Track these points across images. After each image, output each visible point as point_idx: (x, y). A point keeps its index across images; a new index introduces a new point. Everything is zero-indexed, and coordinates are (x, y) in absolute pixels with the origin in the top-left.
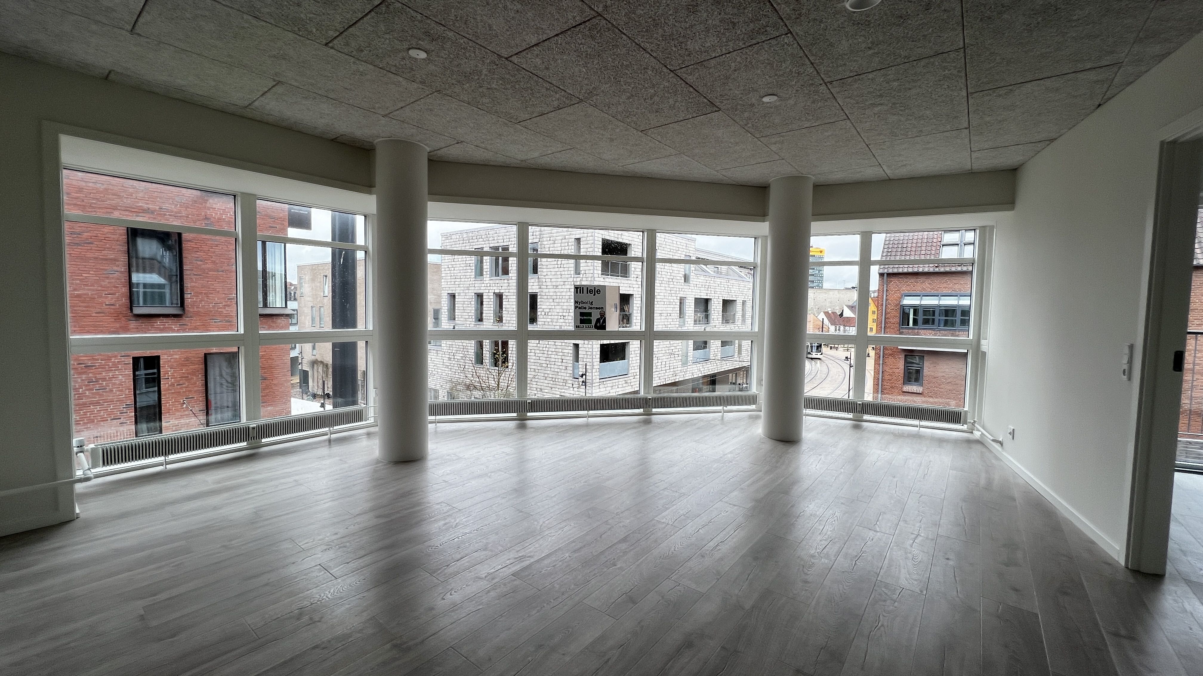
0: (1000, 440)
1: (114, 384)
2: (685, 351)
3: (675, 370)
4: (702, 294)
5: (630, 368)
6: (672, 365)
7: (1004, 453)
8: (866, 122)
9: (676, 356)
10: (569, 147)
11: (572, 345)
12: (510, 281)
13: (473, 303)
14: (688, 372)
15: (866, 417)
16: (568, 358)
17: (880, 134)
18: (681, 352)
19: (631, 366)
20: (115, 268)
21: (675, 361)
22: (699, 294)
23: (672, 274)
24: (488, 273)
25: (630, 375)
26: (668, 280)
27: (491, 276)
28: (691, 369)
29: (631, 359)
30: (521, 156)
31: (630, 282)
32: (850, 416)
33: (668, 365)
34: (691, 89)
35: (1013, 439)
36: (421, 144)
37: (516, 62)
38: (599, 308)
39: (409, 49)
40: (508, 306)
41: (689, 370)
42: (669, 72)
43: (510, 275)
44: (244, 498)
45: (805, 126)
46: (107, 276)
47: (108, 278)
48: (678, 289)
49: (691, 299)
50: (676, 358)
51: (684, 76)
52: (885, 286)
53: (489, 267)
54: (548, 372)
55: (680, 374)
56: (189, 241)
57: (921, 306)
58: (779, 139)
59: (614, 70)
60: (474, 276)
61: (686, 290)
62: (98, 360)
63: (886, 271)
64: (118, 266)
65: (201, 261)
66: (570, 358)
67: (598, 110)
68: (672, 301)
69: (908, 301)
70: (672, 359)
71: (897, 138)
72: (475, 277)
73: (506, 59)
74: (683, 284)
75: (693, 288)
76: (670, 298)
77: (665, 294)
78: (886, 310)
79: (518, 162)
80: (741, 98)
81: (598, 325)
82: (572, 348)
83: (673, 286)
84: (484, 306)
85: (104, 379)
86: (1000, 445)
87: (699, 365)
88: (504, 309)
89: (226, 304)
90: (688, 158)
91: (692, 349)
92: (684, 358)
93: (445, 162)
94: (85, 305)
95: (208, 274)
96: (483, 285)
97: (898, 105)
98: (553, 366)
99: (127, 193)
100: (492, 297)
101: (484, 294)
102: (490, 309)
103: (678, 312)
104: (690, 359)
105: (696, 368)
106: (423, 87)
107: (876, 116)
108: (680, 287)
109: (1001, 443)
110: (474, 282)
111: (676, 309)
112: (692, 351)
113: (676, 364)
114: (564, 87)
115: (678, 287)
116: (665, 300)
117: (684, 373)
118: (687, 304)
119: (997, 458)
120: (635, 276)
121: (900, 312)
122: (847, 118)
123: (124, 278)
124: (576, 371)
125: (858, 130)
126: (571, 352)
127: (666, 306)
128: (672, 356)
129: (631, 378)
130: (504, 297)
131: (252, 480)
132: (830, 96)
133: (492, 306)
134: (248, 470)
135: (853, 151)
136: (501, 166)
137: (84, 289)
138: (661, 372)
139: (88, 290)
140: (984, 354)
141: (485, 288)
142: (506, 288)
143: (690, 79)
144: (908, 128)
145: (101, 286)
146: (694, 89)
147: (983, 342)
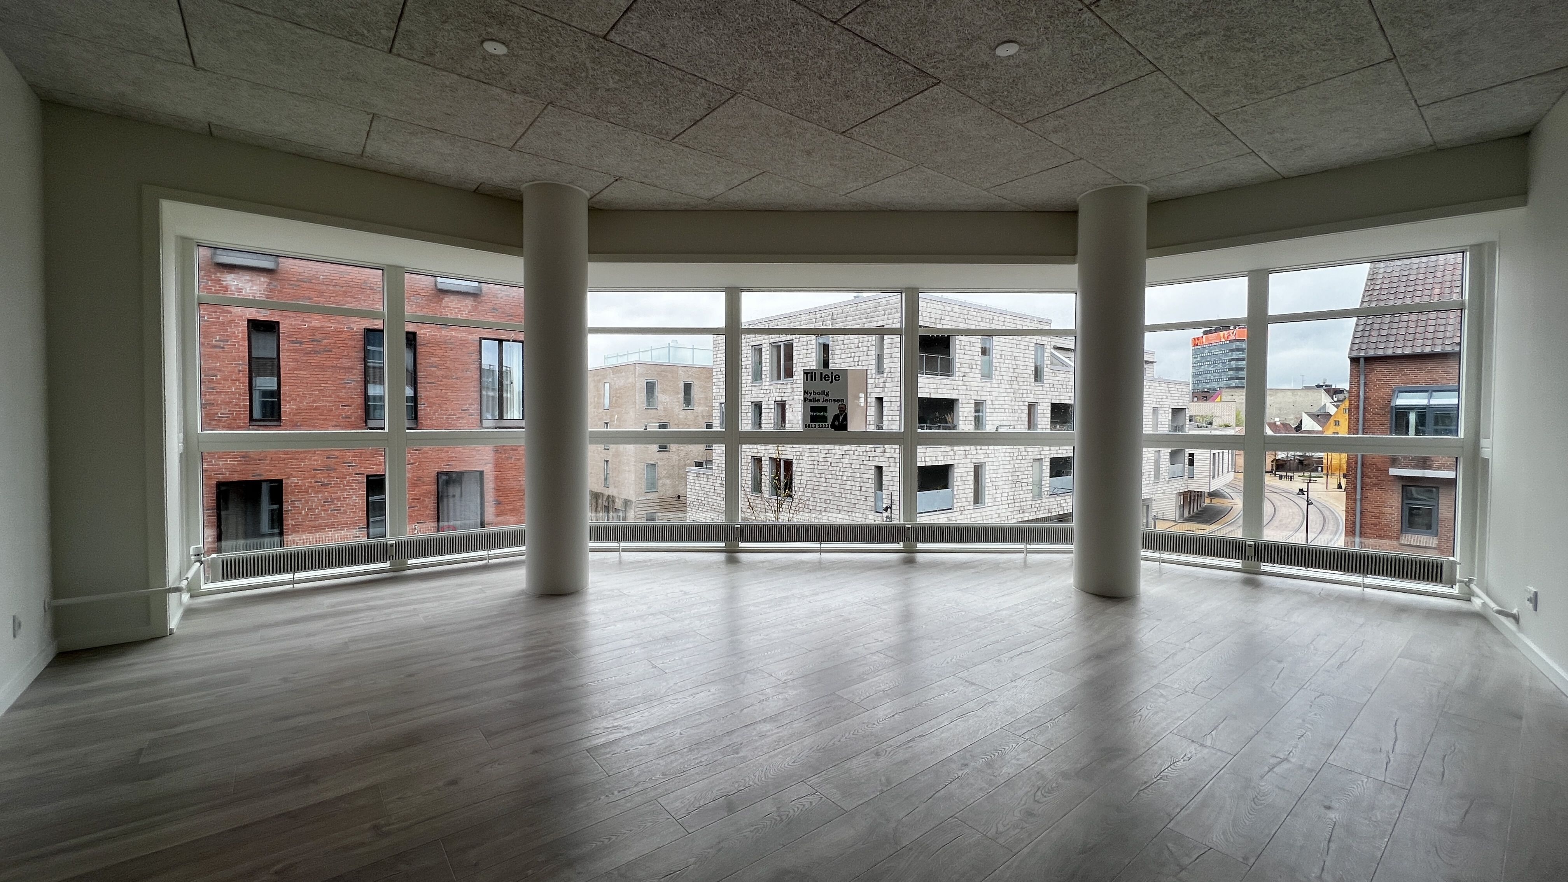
0: (1515, 611)
1: (348, 505)
2: (1037, 479)
3: (1022, 504)
4: (1062, 398)
5: (955, 501)
6: (1017, 497)
7: (1520, 635)
8: (1192, 72)
9: (1023, 484)
10: (757, 172)
11: (873, 468)
12: (794, 386)
13: (750, 414)
14: (1042, 508)
15: (1266, 567)
16: (868, 485)
17: (1227, 93)
18: (1031, 480)
19: (957, 497)
20: (351, 377)
21: (1022, 492)
22: (1058, 397)
23: (1017, 371)
24: (768, 376)
25: (955, 510)
26: (1010, 378)
27: (772, 380)
28: (1047, 504)
29: (956, 488)
30: (706, 194)
31: (953, 382)
32: (1237, 564)
33: (1012, 498)
34: (879, 51)
35: (1536, 609)
36: (574, 187)
37: (618, 40)
38: (838, 401)
39: (482, 42)
40: (792, 418)
41: (1043, 505)
42: (831, 25)
43: (795, 377)
44: (350, 624)
45: (1090, 93)
46: (344, 385)
47: (345, 388)
48: (1025, 392)
49: (1045, 404)
50: (1024, 488)
51: (857, 28)
52: (1362, 377)
53: (768, 368)
54: (843, 504)
55: (1030, 510)
56: (424, 345)
57: (1429, 407)
58: (1057, 122)
59: (753, 34)
60: (750, 381)
61: (1037, 392)
62: (333, 477)
63: (1362, 354)
64: (354, 375)
65: (435, 367)
66: (871, 486)
67: (765, 106)
68: (1016, 407)
69: (1403, 400)
70: (1018, 489)
71: (1263, 96)
72: (752, 383)
73: (604, 38)
74: (1033, 384)
75: (1048, 389)
76: (1013, 403)
77: (1006, 399)
78: (1364, 415)
79: (705, 202)
80: (961, 55)
81: (837, 423)
82: (873, 472)
83: (1017, 387)
84: (763, 418)
85: (339, 499)
86: (1513, 621)
87: (1060, 498)
88: (787, 422)
89: (460, 415)
90: (933, 172)
91: (1049, 475)
92: (1036, 489)
93: (617, 210)
94: (323, 417)
95: (441, 381)
96: (762, 392)
97: (1236, 30)
98: (848, 496)
99: (365, 295)
100: (772, 407)
101: (763, 403)
102: (770, 421)
103: (1026, 423)
104: (1046, 489)
105: (1055, 503)
106: (531, 99)
107: (1206, 58)
108: (1029, 388)
109: (1516, 619)
110: (751, 388)
111: (1023, 419)
112: (1048, 478)
113: (1024, 496)
114: (700, 73)
115: (1025, 388)
116: (1005, 407)
117: (1036, 509)
118: (1039, 412)
119: (1507, 644)
120: (962, 374)
121: (1392, 416)
122: (1154, 69)
123: (360, 389)
124: (879, 503)
125: (1186, 89)
126: (872, 477)
127: (1008, 415)
128: (1017, 485)
129: (956, 514)
130: (787, 406)
131: (370, 606)
132: (1106, 30)
133: (772, 418)
134: (375, 594)
135: (1194, 131)
136: (686, 211)
137: (323, 401)
138: (1001, 507)
139: (327, 401)
140: (1486, 462)
141: (763, 395)
142: (789, 394)
143: (869, 32)
144: (1274, 74)
145: (338, 397)
146: (883, 49)
147: (1484, 442)
